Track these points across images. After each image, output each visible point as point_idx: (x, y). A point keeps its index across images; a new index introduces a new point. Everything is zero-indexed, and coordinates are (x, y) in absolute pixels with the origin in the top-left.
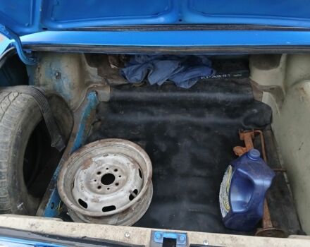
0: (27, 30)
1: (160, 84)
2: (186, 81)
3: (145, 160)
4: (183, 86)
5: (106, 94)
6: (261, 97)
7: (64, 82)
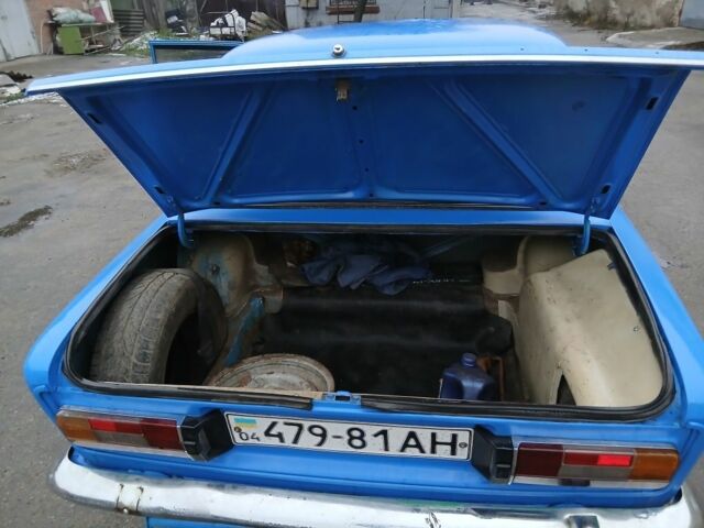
0: (196, 205)
1: (354, 287)
2: (391, 284)
3: (326, 378)
4: (387, 292)
5: (276, 301)
6: (497, 309)
7: (223, 280)
